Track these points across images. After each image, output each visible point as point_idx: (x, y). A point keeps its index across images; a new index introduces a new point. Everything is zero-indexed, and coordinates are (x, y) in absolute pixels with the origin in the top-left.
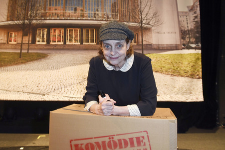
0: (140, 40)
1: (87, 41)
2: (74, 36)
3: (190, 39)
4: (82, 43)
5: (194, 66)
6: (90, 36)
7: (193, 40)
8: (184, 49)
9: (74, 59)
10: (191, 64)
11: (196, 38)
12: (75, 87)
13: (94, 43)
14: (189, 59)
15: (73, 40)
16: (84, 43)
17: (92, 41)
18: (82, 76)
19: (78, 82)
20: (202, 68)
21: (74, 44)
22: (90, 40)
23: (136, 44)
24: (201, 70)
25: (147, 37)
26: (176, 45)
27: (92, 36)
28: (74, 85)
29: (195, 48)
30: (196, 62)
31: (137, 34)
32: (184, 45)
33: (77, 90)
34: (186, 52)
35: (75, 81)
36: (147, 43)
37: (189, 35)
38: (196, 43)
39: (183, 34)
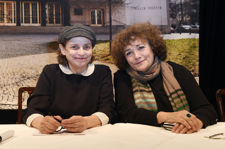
0: (108, 20)
1: (27, 21)
2: (6, 12)
3: (182, 18)
4: (19, 24)
5: (186, 57)
6: (31, 13)
7: (187, 18)
8: (173, 32)
9: (7, 48)
10: (183, 55)
11: (192, 16)
12: (10, 90)
13: (38, 25)
14: (180, 47)
15: (5, 19)
16: (22, 24)
17: (35, 21)
18: (19, 74)
19: (13, 82)
20: (200, 61)
21: (6, 25)
22: (31, 20)
23: (100, 25)
24: (198, 63)
25: (117, 15)
26: (161, 26)
27: (34, 12)
28: (8, 87)
29: (190, 31)
30: (190, 52)
31: (103, 10)
32: (173, 26)
33: (13, 94)
34: (176, 36)
35: (10, 80)
36: (118, 24)
37: (182, 11)
38: (192, 22)
39: (172, 10)
